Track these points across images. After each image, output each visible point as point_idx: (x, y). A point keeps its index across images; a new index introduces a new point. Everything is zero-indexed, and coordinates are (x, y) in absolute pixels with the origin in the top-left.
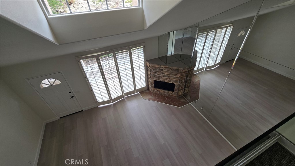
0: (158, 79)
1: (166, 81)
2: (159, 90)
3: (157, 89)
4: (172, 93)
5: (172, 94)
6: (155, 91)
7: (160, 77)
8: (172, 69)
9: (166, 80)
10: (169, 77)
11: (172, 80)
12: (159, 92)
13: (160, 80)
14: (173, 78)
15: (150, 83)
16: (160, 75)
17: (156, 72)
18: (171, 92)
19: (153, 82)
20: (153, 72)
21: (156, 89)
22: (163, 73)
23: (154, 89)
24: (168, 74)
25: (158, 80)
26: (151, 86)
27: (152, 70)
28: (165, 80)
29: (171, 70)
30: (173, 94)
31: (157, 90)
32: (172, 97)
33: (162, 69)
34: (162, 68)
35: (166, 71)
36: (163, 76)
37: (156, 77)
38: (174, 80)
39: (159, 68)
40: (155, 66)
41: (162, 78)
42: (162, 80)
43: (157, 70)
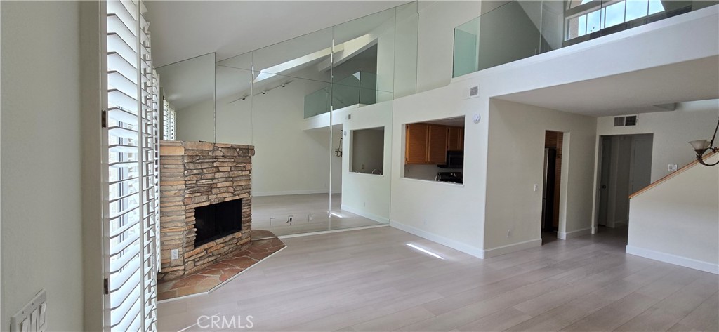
0: (209, 200)
1: (228, 198)
2: (211, 244)
3: (206, 246)
4: (241, 233)
5: (241, 238)
6: (200, 258)
7: (211, 188)
8: (237, 151)
9: (228, 192)
10: (232, 178)
11: (238, 188)
12: (213, 255)
13: (212, 202)
15: (176, 236)
16: (213, 179)
17: (202, 169)
18: (238, 235)
20: (195, 172)
21: (202, 248)
22: (219, 171)
23: (198, 249)
25: (207, 204)
26: (187, 244)
28: (225, 195)
29: (235, 154)
31: (207, 250)
33: (215, 157)
34: (218, 153)
35: (225, 160)
36: (221, 180)
37: (202, 193)
38: (242, 186)
39: (211, 151)
40: (200, 148)
41: (218, 190)
42: (218, 196)
43: (204, 162)
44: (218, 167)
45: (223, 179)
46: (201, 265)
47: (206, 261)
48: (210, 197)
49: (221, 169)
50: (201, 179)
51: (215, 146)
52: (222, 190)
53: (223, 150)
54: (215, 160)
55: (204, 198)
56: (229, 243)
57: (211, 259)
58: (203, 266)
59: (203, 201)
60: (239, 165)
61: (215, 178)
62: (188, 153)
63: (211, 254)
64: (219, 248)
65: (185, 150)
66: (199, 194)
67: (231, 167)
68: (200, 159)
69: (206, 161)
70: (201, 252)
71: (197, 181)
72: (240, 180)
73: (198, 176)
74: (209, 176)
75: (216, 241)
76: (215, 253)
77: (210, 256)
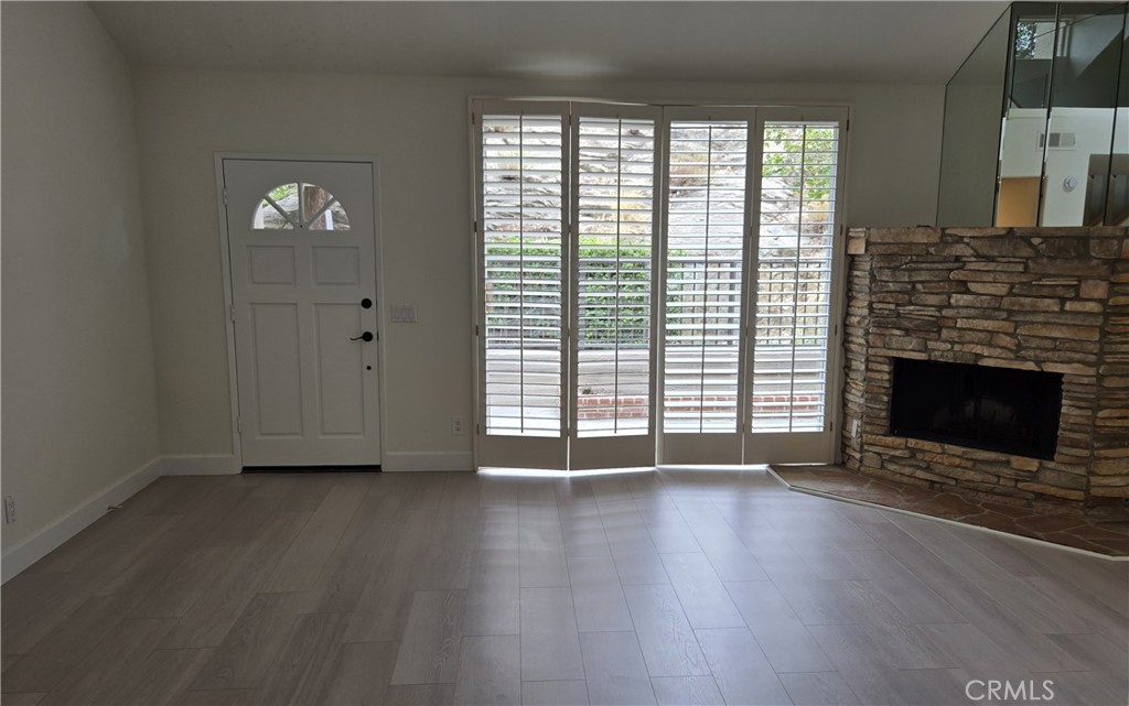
0: (925, 349)
1: (992, 359)
2: (926, 445)
3: (912, 442)
4: (1041, 466)
5: (1034, 476)
6: (893, 459)
7: (936, 326)
8: (1031, 245)
9: (990, 344)
10: (1010, 312)
11: (1034, 343)
12: (928, 469)
13: (936, 356)
14: (1040, 318)
15: (856, 398)
16: (940, 308)
17: (913, 284)
18: (1033, 464)
19: (884, 373)
20: (891, 286)
21: (899, 441)
22: (968, 292)
23: (889, 440)
24: (1002, 289)
25: (923, 357)
26: (868, 419)
27: (886, 275)
28: (978, 349)
29: (1026, 252)
30: (1048, 476)
31: (913, 452)
32: (1038, 506)
33: (958, 259)
34: (959, 250)
35: (991, 266)
36: (964, 312)
37: (908, 332)
38: (1055, 339)
39: (934, 245)
40: (904, 239)
41: (955, 334)
42: (957, 347)
43: (922, 269)
44: (964, 283)
45: (972, 312)
46: (895, 473)
47: (908, 471)
48: (931, 344)
49: (972, 286)
50: (911, 303)
51: (943, 234)
52: (969, 336)
53: (973, 242)
54: (957, 265)
55: (912, 342)
56: (988, 468)
57: (920, 474)
58: (897, 477)
59: (911, 350)
60: (1044, 282)
61: (949, 306)
62: (873, 249)
63: (923, 465)
64: (946, 462)
65: (868, 244)
66: (898, 332)
67: (1012, 286)
68: (911, 261)
69: (924, 266)
70: (896, 449)
71: (897, 305)
72: (1045, 324)
73: (900, 296)
74: (933, 300)
75: (946, 446)
76: (938, 468)
77: (918, 467)
